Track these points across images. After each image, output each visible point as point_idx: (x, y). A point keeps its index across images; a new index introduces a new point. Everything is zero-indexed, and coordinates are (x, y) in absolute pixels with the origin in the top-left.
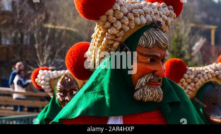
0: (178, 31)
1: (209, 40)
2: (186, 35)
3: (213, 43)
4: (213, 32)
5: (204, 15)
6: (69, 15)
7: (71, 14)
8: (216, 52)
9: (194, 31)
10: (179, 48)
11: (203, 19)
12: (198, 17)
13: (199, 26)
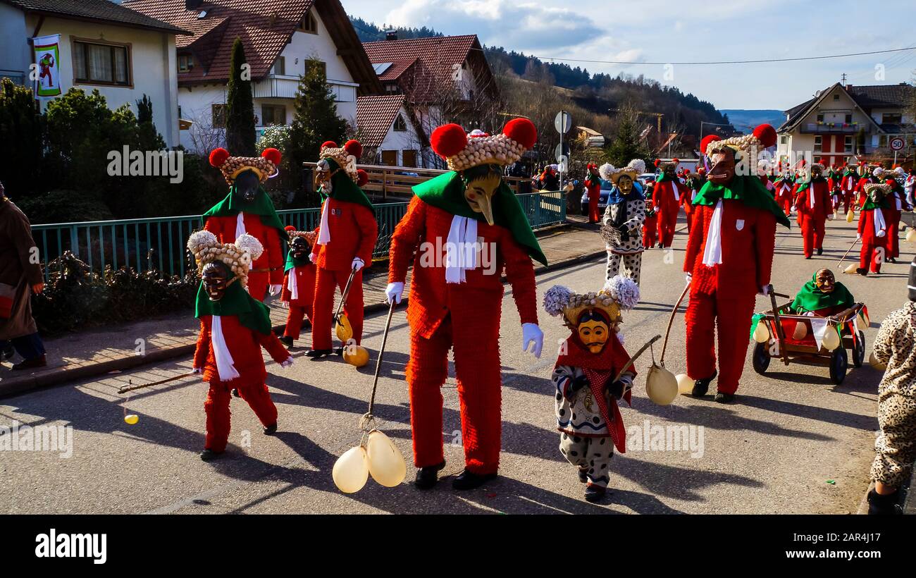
0: (627, 118)
1: (657, 127)
2: (635, 122)
3: (659, 130)
4: (659, 119)
5: (651, 103)
6: (522, 103)
7: (524, 102)
8: (661, 140)
9: (641, 118)
10: (628, 135)
11: (650, 107)
12: (646, 105)
13: (646, 114)
